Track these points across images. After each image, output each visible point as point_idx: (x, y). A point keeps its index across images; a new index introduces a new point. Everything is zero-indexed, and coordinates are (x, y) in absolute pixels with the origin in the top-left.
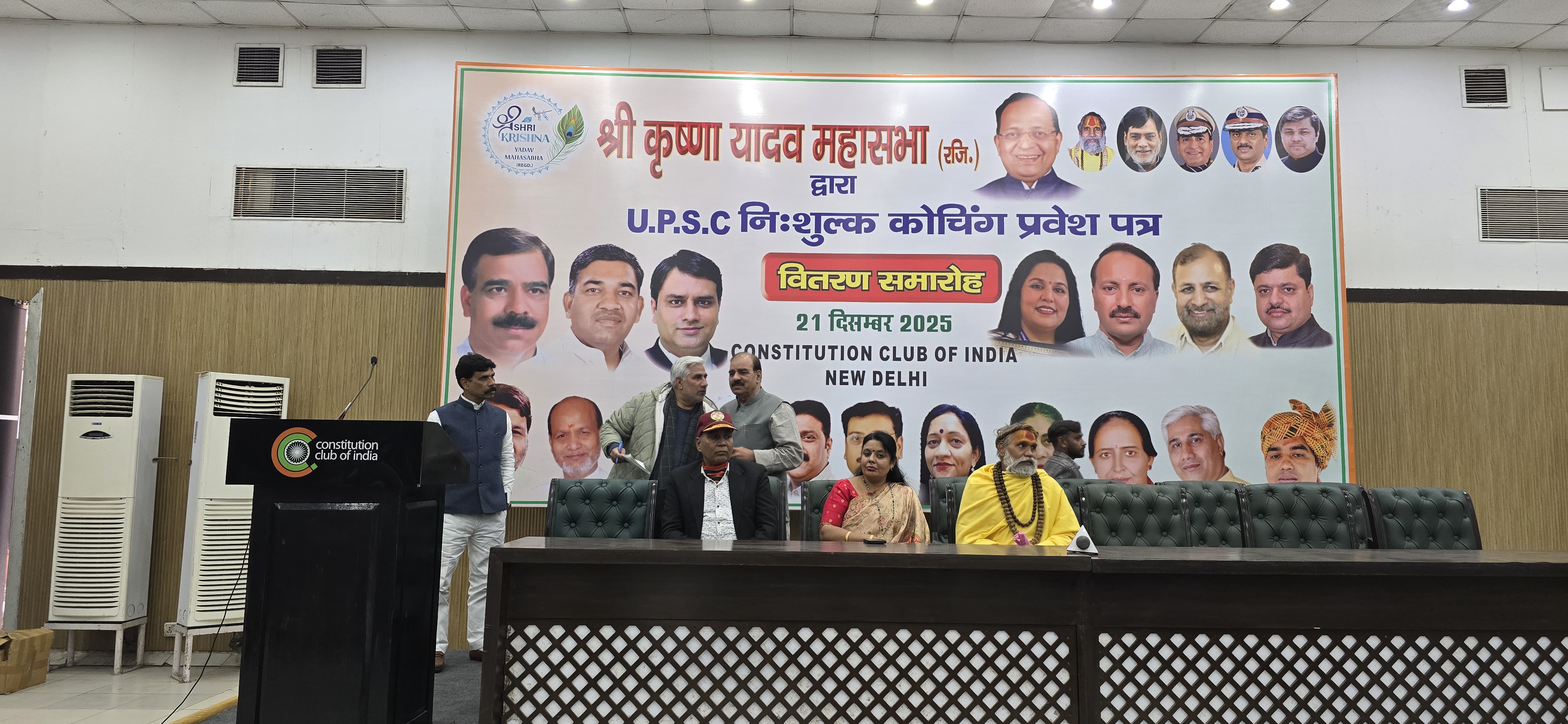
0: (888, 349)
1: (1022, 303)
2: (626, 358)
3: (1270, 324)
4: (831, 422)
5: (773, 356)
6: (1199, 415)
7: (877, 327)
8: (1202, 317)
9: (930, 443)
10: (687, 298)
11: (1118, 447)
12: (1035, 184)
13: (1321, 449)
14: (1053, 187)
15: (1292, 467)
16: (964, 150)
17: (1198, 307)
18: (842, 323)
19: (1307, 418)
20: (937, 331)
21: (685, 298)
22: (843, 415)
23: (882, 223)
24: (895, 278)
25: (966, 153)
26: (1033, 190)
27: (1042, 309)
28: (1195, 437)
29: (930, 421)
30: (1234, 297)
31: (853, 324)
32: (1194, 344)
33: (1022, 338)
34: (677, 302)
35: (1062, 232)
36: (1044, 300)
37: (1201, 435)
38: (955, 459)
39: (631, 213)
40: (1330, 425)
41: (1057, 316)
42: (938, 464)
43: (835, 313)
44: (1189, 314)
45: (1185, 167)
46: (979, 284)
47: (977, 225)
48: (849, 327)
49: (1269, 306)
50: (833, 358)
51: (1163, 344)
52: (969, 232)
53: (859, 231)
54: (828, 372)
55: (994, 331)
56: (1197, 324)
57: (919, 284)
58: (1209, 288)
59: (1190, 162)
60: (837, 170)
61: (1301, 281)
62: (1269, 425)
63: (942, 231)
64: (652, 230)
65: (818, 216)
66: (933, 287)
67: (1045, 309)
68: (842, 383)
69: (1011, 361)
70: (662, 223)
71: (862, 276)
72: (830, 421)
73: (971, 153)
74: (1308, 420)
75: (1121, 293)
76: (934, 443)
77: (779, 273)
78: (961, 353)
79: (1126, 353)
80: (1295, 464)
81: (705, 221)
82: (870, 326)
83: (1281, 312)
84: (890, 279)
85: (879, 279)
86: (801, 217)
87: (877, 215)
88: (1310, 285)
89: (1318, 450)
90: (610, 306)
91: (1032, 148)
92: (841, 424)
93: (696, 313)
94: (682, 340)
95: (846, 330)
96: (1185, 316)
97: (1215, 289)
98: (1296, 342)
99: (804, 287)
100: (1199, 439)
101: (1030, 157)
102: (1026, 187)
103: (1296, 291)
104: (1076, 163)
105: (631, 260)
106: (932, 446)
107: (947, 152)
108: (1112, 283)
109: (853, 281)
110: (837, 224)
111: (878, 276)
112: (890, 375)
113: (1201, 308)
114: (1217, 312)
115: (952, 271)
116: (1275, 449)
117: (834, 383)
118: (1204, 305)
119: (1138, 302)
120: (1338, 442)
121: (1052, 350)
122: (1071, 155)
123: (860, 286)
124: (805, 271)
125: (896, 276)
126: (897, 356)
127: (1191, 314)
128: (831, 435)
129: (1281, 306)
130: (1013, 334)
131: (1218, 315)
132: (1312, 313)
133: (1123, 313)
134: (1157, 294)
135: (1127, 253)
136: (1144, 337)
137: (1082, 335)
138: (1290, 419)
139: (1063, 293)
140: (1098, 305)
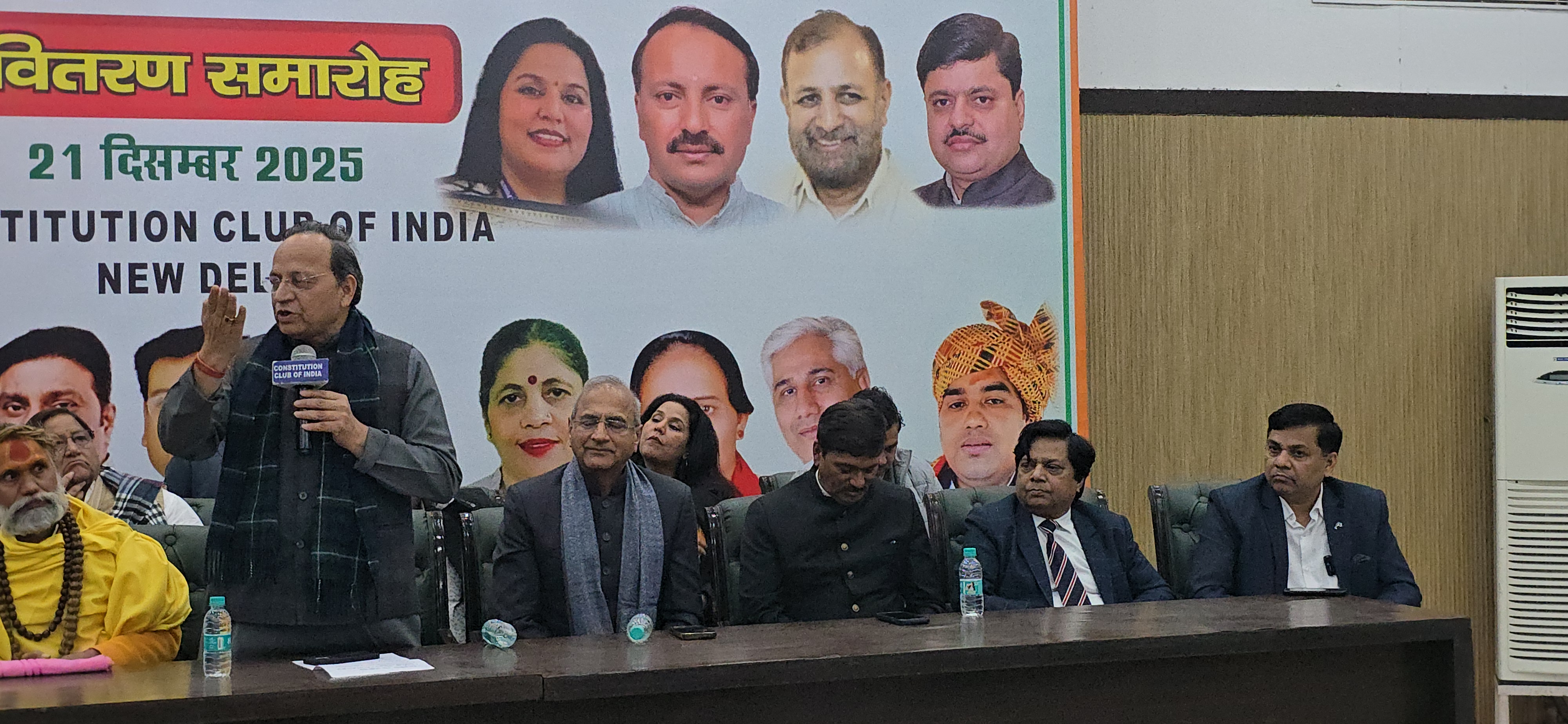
0: (231, 218)
1: (501, 122)
3: (950, 165)
4: (113, 370)
6: (827, 334)
7: (206, 171)
8: (834, 152)
13: (1033, 389)
15: (983, 424)
17: (827, 133)
18: (131, 163)
19: (1011, 333)
20: (332, 179)
22: (137, 356)
24: (243, 69)
27: (541, 135)
28: (820, 374)
30: (889, 114)
31: (155, 164)
32: (819, 202)
33: (504, 194)
36: (545, 118)
37: (831, 370)
40: (1049, 346)
41: (571, 150)
43: (115, 142)
44: (810, 144)
46: (417, 85)
48: (145, 172)
49: (950, 131)
50: (112, 238)
51: (763, 202)
54: (102, 268)
55: (449, 180)
56: (825, 164)
57: (294, 83)
58: (847, 96)
61: (1006, 83)
62: (947, 348)
66: (324, 90)
67: (547, 137)
68: (133, 289)
69: (483, 239)
71: (170, 64)
72: (109, 369)
74: (1010, 336)
75: (689, 106)
79: (699, 221)
80: (988, 418)
82: (192, 169)
83: (969, 141)
84: (231, 72)
85: (207, 71)
88: (1020, 92)
89: (1028, 390)
92: (134, 374)
95: (138, 178)
96: (803, 149)
97: (857, 97)
98: (995, 197)
99: (43, 85)
100: (829, 378)
103: (996, 102)
108: (672, 85)
109: (152, 72)
111: (205, 64)
112: (238, 271)
113: (831, 135)
115: (362, 58)
116: (956, 392)
117: (117, 289)
118: (836, 129)
119: (720, 122)
120: (1060, 376)
121: (561, 216)
123: (167, 84)
124: (44, 50)
125: (246, 65)
126: (250, 233)
127: (814, 145)
128: (114, 398)
129: (971, 130)
130: (485, 184)
131: (862, 148)
132: (1021, 143)
133: (692, 144)
134: (755, 106)
135: (701, 28)
136: (731, 190)
137: (617, 186)
138: (982, 338)
139: (579, 105)
140: (647, 129)
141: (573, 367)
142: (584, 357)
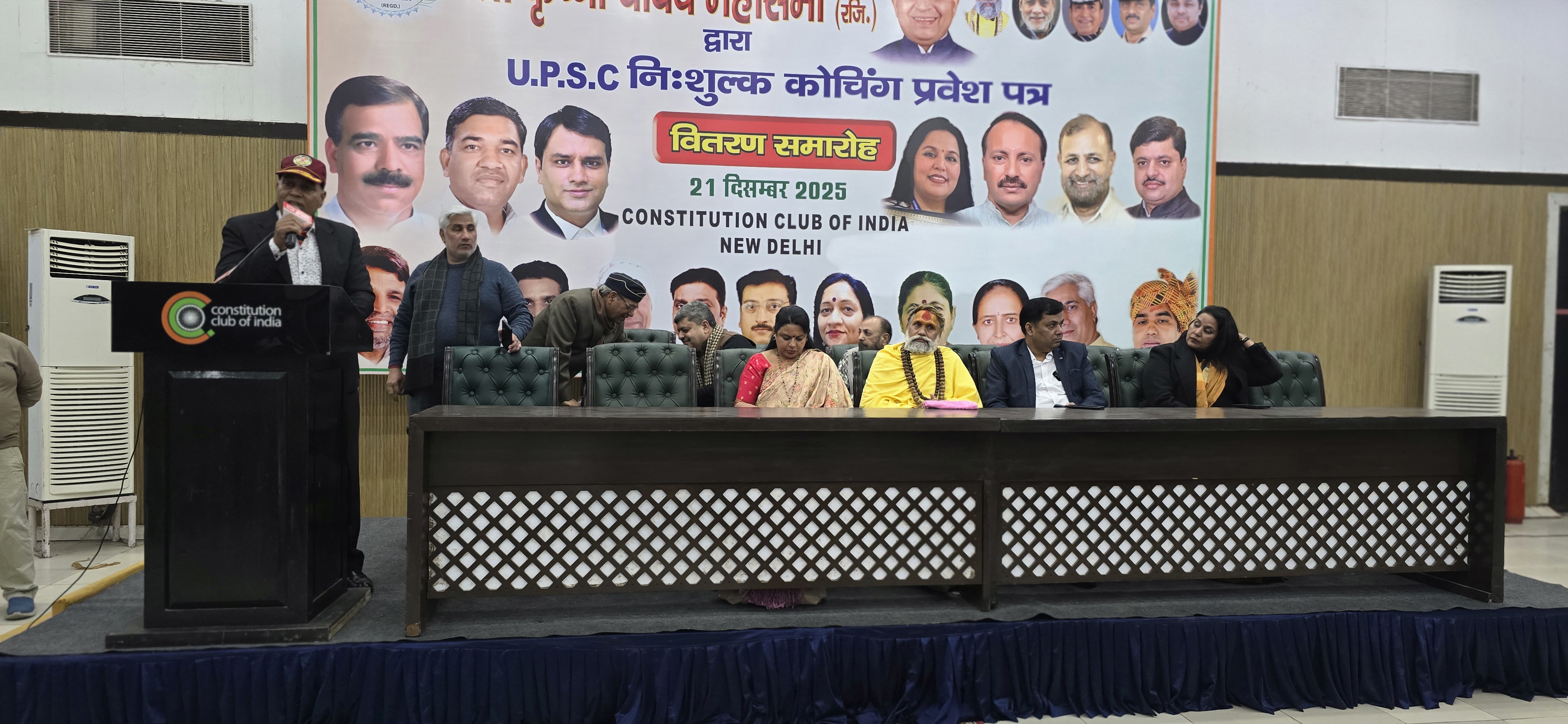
0: (783, 217)
1: (915, 172)
2: (510, 221)
3: (1145, 196)
4: (726, 290)
5: (666, 222)
6: (1076, 283)
7: (772, 193)
8: (1085, 188)
9: (822, 311)
10: (574, 158)
11: (1000, 314)
12: (931, 47)
13: (1184, 315)
14: (948, 52)
15: (1156, 333)
16: (861, 9)
17: (1080, 178)
18: (737, 189)
19: (1173, 286)
20: (831, 198)
21: (572, 158)
22: (738, 283)
23: (778, 83)
24: (791, 142)
25: (863, 12)
26: (929, 55)
27: (934, 178)
28: (1072, 304)
29: (824, 289)
30: (1115, 168)
31: (748, 189)
32: (1075, 214)
33: (914, 207)
34: (563, 162)
35: (955, 98)
36: (937, 168)
37: (1077, 302)
38: (847, 327)
39: (511, 63)
40: (1193, 293)
41: (949, 185)
42: (830, 332)
43: (730, 178)
44: (1072, 184)
45: (1076, 36)
46: (874, 151)
47: (874, 89)
48: (744, 193)
49: (1146, 178)
50: (728, 225)
51: (1046, 214)
52: (865, 96)
53: (754, 92)
54: (723, 239)
55: (888, 200)
56: (1079, 194)
57: (815, 150)
58: (1092, 159)
59: (1081, 31)
60: (731, 24)
61: (1177, 153)
62: (1139, 293)
63: (838, 94)
64: (534, 83)
65: (712, 74)
66: (829, 153)
67: (937, 178)
68: (737, 251)
69: (903, 230)
70: (545, 76)
71: (757, 139)
72: (724, 289)
73: (869, 12)
74: (1173, 288)
75: (1010, 163)
76: (826, 311)
77: (671, 133)
78: (854, 221)
79: (1011, 223)
80: (1159, 329)
81: (591, 76)
82: (766, 192)
83: (1156, 184)
84: (785, 144)
85: (774, 143)
86: (694, 74)
87: (773, 75)
88: (1184, 158)
89: (1181, 316)
90: (492, 164)
91: (929, 10)
92: (736, 292)
93: (584, 174)
94: (571, 203)
95: (741, 196)
96: (1068, 186)
97: (1097, 160)
98: (1168, 213)
99: (697, 149)
100: (1075, 306)
101: (926, 20)
102: (922, 51)
103: (1171, 164)
104: (972, 27)
105: (513, 116)
106: (825, 314)
107: (844, 10)
108: (1002, 152)
109: (748, 144)
110: (732, 84)
111: (773, 140)
112: (785, 244)
113: (1083, 179)
114: (1098, 183)
115: (848, 137)
116: (1142, 316)
117: (729, 251)
118: (1086, 176)
119: (1026, 172)
121: (942, 219)
122: (967, 19)
123: (755, 150)
124: (698, 132)
125: (792, 140)
126: (792, 224)
127: (1074, 184)
128: (726, 304)
129: (1157, 178)
130: (905, 202)
131: (1099, 186)
132: (1184, 185)
133: (1011, 183)
134: (1044, 164)
135: (1017, 122)
136: (1030, 207)
137: (971, 204)
138: (1157, 287)
139: (954, 162)
140: (987, 174)
141: (945, 296)
142: (951, 291)
